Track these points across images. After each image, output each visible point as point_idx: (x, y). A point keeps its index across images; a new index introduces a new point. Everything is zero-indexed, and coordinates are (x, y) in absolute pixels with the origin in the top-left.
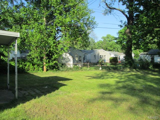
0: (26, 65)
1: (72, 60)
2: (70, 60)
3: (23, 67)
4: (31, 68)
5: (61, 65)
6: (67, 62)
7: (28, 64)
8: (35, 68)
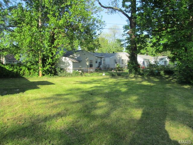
0: (22, 69)
1: (72, 65)
2: (69, 65)
3: (17, 71)
4: (26, 72)
5: (59, 70)
6: (67, 66)
7: (24, 68)
8: (30, 73)
